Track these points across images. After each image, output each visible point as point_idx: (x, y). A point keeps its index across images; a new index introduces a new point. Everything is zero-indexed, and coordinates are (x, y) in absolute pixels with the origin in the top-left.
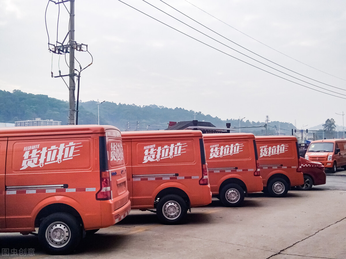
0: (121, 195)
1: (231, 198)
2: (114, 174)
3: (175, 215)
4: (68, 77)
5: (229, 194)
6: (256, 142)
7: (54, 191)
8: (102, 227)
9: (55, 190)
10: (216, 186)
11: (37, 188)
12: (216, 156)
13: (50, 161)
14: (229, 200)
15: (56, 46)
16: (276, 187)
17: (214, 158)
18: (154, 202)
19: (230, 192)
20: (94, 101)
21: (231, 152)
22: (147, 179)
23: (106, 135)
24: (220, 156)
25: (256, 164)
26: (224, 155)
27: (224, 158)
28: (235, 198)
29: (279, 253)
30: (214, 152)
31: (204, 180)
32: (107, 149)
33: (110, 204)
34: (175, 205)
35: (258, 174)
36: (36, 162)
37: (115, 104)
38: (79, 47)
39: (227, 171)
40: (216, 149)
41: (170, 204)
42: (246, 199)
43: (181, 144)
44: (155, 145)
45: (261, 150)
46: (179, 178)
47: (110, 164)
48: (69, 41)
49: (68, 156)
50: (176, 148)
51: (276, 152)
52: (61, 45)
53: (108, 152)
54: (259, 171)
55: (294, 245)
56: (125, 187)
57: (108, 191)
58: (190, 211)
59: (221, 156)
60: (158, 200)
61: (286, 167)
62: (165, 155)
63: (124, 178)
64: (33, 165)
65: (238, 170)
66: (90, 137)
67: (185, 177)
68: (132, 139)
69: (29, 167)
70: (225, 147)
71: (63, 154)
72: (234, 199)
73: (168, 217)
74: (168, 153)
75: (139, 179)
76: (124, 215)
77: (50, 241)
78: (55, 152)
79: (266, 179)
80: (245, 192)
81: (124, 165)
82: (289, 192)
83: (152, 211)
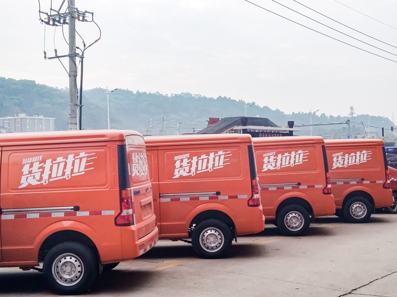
0: (146, 219)
1: (292, 224)
2: (137, 193)
3: (216, 247)
4: (68, 58)
5: (289, 218)
6: (326, 148)
7: (62, 215)
8: (123, 260)
9: (63, 213)
10: (272, 209)
11: (39, 210)
12: (272, 168)
13: (57, 177)
14: (289, 226)
15: (49, 14)
16: (354, 209)
17: (269, 171)
18: (189, 230)
19: (291, 215)
20: (100, 89)
21: (292, 162)
22: (179, 199)
23: (127, 143)
24: (276, 168)
25: (326, 178)
26: (282, 167)
27: (283, 170)
28: (297, 224)
29: (350, 293)
30: (269, 162)
31: (254, 200)
32: (128, 161)
33: (133, 231)
34: (217, 234)
35: (328, 191)
36: (38, 179)
37: (131, 93)
38: (81, 16)
39: (286, 188)
40: (272, 158)
41: (209, 232)
42: (313, 225)
43: (224, 153)
44: (188, 154)
45: (335, 159)
46: (221, 197)
47: (132, 180)
48: (68, 7)
49: (79, 170)
50: (217, 158)
51: (355, 162)
52: (57, 13)
53: (129, 164)
54: (330, 188)
55: (370, 284)
56: (151, 209)
57: (130, 215)
58: (236, 241)
59: (279, 168)
60: (194, 227)
61: (369, 182)
62: (202, 168)
63: (149, 198)
64: (34, 183)
65: (301, 187)
66: (106, 146)
67: (228, 197)
68: (158, 146)
69: (30, 184)
70: (283, 156)
71: (72, 167)
72: (295, 225)
73: (208, 248)
74: (207, 165)
75: (169, 200)
76: (151, 245)
77: (58, 278)
78: (62, 165)
79: (341, 199)
80: (311, 217)
81: (149, 181)
82: (373, 216)
83: (186, 241)
